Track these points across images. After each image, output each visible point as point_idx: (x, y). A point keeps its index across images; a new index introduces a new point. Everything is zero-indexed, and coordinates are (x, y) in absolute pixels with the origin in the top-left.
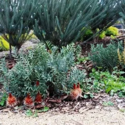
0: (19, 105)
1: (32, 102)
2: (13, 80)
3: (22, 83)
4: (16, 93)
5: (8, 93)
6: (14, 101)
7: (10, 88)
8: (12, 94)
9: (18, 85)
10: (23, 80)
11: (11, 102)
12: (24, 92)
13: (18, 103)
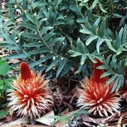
0: (58, 108)
1: (109, 97)
2: (37, 10)
3: (71, 22)
4: (49, 62)
5: (14, 60)
6: (40, 92)
7: (23, 40)
8: (31, 66)
9: (56, 30)
10: (77, 9)
11: (30, 97)
12: (79, 58)
13: (56, 101)
